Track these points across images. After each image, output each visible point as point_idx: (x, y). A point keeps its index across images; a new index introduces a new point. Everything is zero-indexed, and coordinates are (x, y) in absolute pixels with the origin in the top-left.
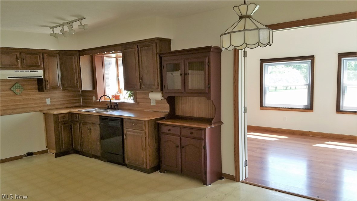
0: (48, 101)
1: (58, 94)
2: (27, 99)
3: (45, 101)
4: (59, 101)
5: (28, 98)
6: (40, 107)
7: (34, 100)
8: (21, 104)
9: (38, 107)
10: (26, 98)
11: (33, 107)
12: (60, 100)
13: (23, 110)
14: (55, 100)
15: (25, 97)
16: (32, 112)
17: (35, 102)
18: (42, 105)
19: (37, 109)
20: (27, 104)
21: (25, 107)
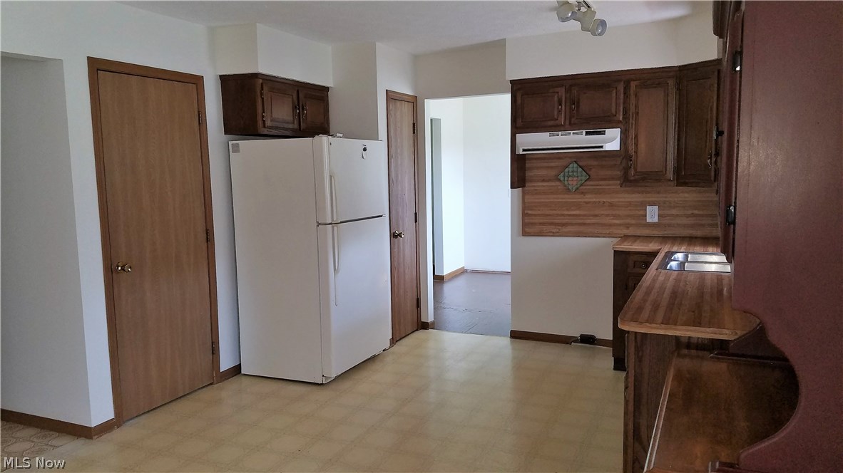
0: (652, 214)
1: (686, 195)
2: (595, 202)
3: (642, 212)
4: (688, 216)
5: (597, 200)
6: (627, 226)
7: (612, 205)
8: (579, 215)
9: (620, 225)
10: (594, 200)
11: (610, 225)
12: (690, 212)
13: (582, 229)
14: (674, 212)
15: (590, 198)
16: (604, 237)
17: (614, 213)
18: (633, 222)
19: (619, 231)
20: (596, 216)
21: (588, 221)
